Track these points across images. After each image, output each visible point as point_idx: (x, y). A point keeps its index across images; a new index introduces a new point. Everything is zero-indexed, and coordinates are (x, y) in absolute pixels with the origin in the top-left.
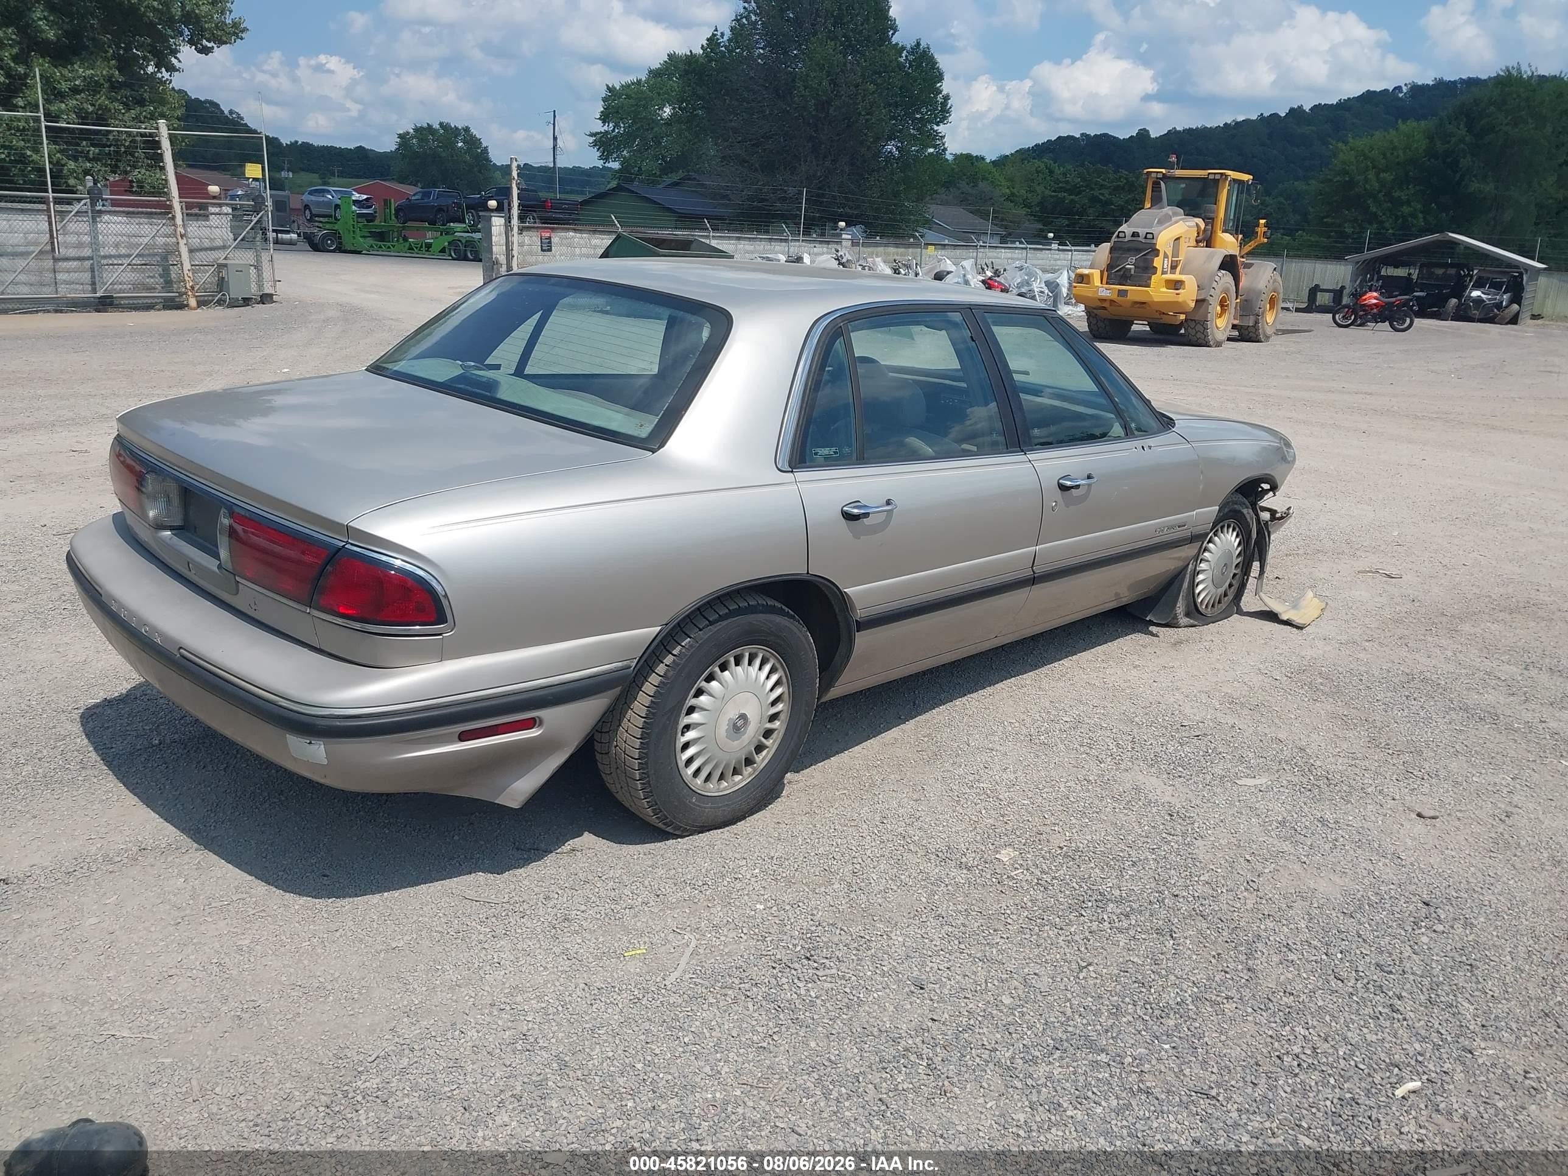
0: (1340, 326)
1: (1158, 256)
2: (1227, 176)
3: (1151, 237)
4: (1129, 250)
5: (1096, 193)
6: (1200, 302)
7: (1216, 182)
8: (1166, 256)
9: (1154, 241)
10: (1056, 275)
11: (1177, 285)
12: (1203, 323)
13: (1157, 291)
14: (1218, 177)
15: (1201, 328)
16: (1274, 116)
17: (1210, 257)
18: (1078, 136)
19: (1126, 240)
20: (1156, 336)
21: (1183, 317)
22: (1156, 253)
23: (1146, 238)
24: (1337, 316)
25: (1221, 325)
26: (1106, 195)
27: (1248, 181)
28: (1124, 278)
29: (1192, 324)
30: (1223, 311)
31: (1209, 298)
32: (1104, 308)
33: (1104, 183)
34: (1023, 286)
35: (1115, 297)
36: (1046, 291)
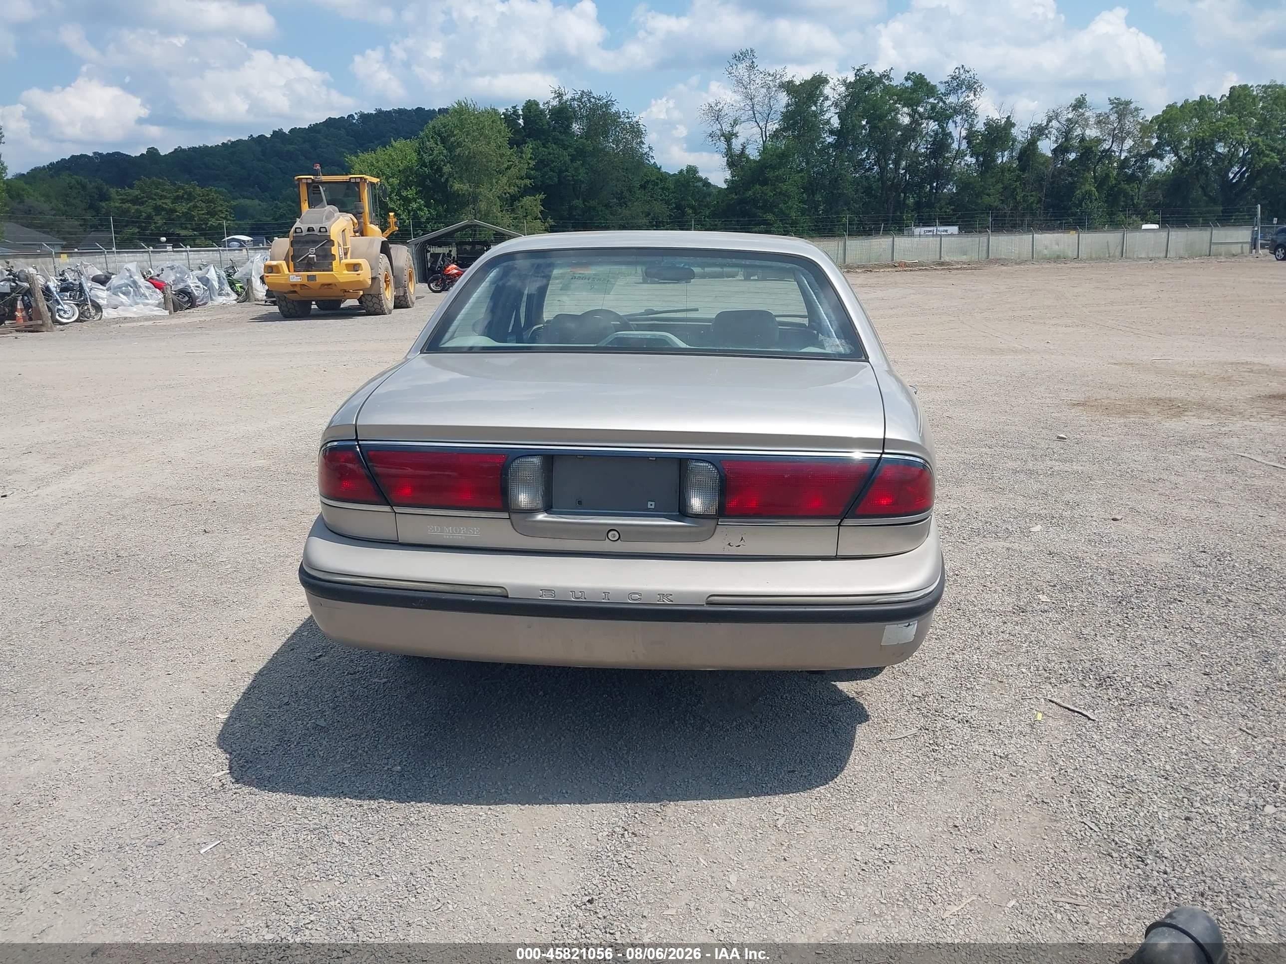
0: (434, 292)
1: (333, 245)
2: (365, 179)
3: (324, 230)
4: (307, 242)
5: (159, 203)
6: (373, 279)
7: (357, 184)
8: (339, 245)
9: (328, 234)
10: (204, 271)
11: (355, 267)
12: (378, 296)
13: (340, 273)
14: (358, 180)
15: (375, 300)
16: (262, 137)
17: (371, 243)
18: (91, 155)
19: (304, 234)
20: (322, 312)
21: (361, 293)
22: (331, 243)
23: (320, 231)
24: (431, 285)
25: (388, 296)
26: (168, 204)
27: (377, 183)
28: (309, 265)
29: (369, 298)
30: (387, 286)
31: (378, 276)
32: (295, 292)
33: (163, 193)
34: (179, 283)
35: (305, 281)
36: (201, 286)
